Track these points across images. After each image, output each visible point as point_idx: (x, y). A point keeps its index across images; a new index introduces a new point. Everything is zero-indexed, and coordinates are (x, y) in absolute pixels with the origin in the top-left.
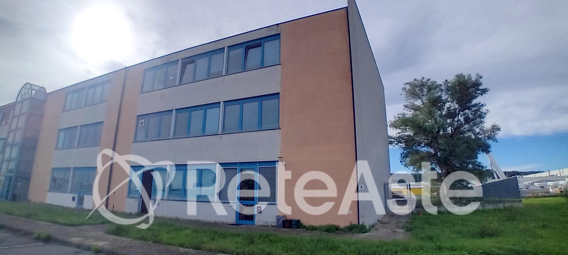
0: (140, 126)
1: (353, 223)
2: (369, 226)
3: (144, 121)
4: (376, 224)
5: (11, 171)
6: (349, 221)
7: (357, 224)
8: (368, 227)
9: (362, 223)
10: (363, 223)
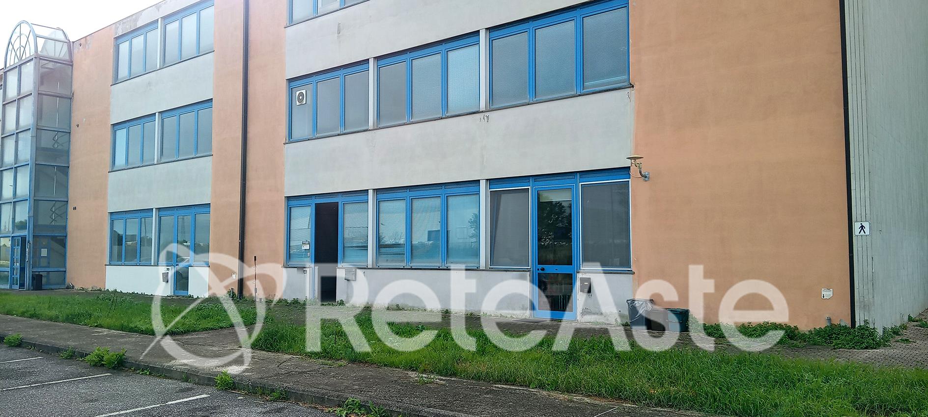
0: (298, 103)
1: (836, 322)
2: (884, 332)
3: (304, 92)
4: (904, 327)
5: (22, 226)
6: (827, 316)
7: (849, 325)
8: (880, 332)
9: (862, 324)
10: (866, 322)
